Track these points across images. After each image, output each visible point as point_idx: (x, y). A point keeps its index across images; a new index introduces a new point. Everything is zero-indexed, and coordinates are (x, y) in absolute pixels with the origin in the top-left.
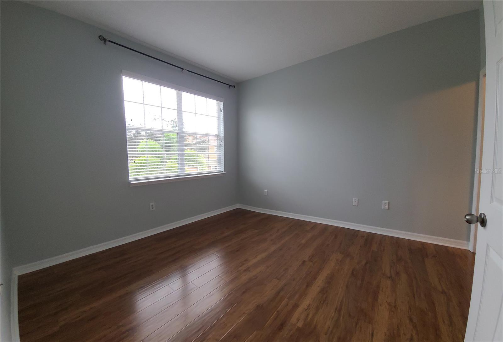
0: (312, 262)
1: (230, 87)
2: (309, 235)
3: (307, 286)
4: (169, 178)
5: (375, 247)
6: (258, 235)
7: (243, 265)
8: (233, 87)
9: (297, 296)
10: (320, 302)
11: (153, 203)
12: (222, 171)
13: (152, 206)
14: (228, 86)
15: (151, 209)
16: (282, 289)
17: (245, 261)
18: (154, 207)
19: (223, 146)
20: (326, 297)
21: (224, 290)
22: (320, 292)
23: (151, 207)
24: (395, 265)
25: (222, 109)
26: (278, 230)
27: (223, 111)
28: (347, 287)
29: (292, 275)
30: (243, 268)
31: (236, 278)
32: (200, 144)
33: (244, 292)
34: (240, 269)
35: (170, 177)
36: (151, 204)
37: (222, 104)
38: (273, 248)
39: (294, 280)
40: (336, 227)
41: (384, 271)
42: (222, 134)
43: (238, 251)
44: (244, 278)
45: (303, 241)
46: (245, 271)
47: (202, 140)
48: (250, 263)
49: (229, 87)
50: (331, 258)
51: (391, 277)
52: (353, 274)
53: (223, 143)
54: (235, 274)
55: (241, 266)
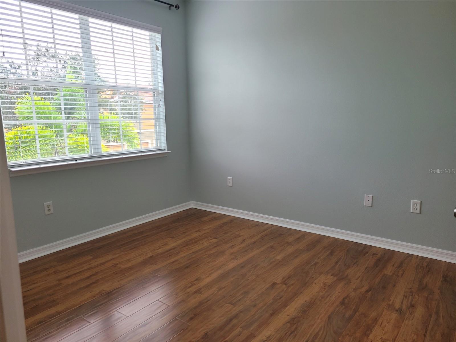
0: (286, 285)
1: (172, 7)
2: (290, 250)
3: (272, 315)
4: (75, 162)
5: (389, 271)
6: (215, 247)
7: (193, 285)
8: (176, 7)
9: (255, 325)
10: (286, 334)
11: (50, 203)
12: (163, 148)
13: (49, 206)
14: (168, 6)
15: (47, 213)
16: (236, 316)
17: (195, 281)
18: (51, 208)
19: (163, 106)
20: (296, 328)
21: (165, 317)
22: (288, 322)
23: (46, 209)
24: (412, 295)
25: (159, 45)
26: (244, 240)
27: (160, 48)
28: (329, 317)
29: (253, 300)
30: (193, 289)
31: (183, 301)
32: (126, 102)
33: (192, 319)
34: (188, 290)
35: (76, 160)
36: (46, 204)
37: (159, 36)
38: (232, 265)
39: (255, 306)
40: (336, 240)
41: (391, 302)
42: (161, 87)
43: (187, 267)
44: (193, 301)
45: (279, 257)
46: (196, 292)
47: (129, 95)
48: (202, 284)
49: (170, 7)
50: (316, 281)
51: (400, 311)
52: (342, 303)
53: (162, 103)
54: (181, 297)
55: (190, 287)
